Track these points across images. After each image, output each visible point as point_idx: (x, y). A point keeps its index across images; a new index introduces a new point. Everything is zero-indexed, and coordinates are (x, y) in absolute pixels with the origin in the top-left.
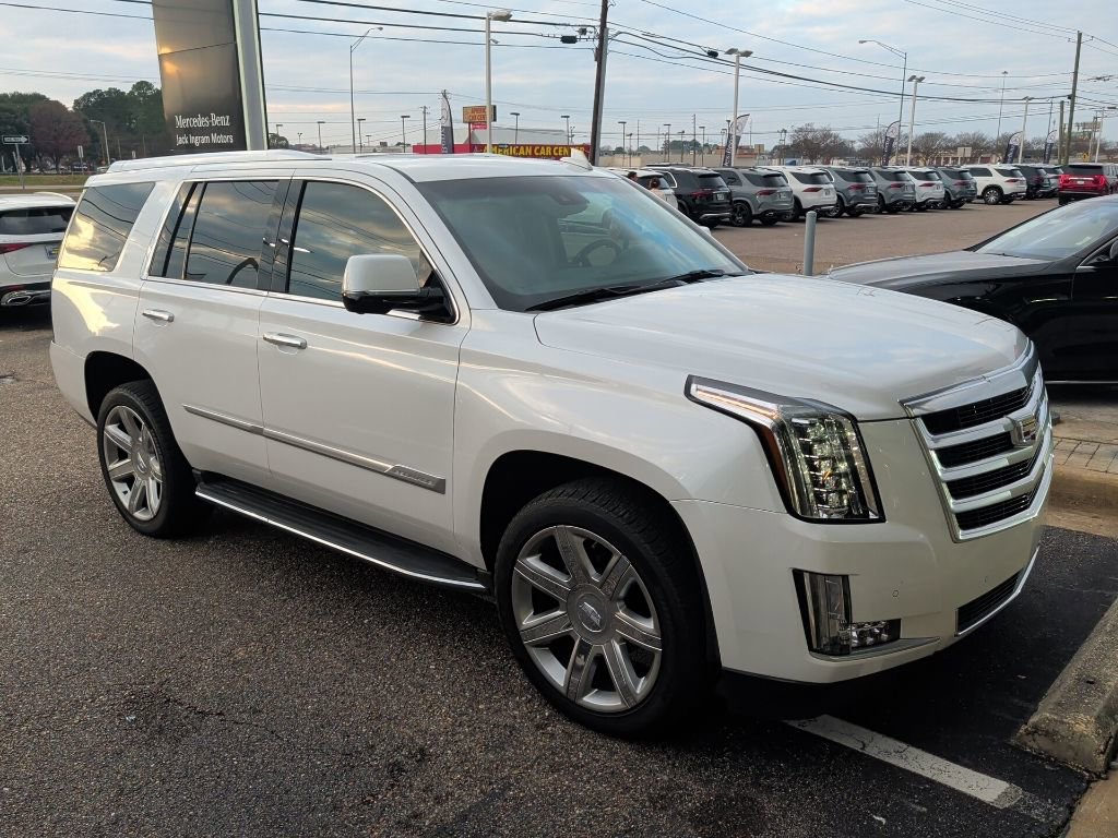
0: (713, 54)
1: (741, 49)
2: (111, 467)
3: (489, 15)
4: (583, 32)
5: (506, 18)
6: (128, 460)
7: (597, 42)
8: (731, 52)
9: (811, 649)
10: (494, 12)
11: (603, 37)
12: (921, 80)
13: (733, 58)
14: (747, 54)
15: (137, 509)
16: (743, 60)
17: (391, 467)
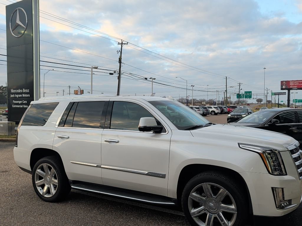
0: (146, 79)
1: (153, 78)
2: (36, 182)
3: (92, 67)
4: (115, 72)
5: (96, 68)
6: (43, 180)
7: (118, 75)
8: (151, 78)
9: (277, 207)
10: (94, 66)
11: (120, 73)
12: (194, 86)
13: (151, 80)
14: (154, 79)
15: (46, 194)
16: (154, 80)
17: (147, 172)
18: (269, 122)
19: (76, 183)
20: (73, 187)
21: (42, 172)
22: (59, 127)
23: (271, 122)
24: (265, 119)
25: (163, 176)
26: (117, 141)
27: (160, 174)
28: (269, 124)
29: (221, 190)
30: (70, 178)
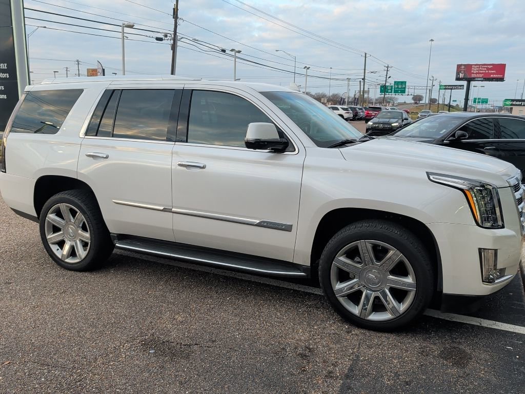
0: (224, 51)
1: (237, 50)
2: (48, 237)
3: (124, 24)
4: (166, 36)
5: (131, 27)
6: (61, 232)
7: (172, 42)
8: (232, 50)
9: (483, 281)
10: (126, 23)
11: (175, 39)
12: (308, 68)
13: (233, 53)
14: (239, 52)
15: (68, 258)
16: (238, 55)
17: (258, 221)
18: (451, 136)
19: (123, 237)
20: (118, 245)
21: (58, 219)
22: (86, 137)
23: (453, 135)
24: (444, 130)
25: (288, 228)
26: (202, 166)
27: (282, 225)
28: (450, 139)
29: (391, 253)
30: (113, 229)
